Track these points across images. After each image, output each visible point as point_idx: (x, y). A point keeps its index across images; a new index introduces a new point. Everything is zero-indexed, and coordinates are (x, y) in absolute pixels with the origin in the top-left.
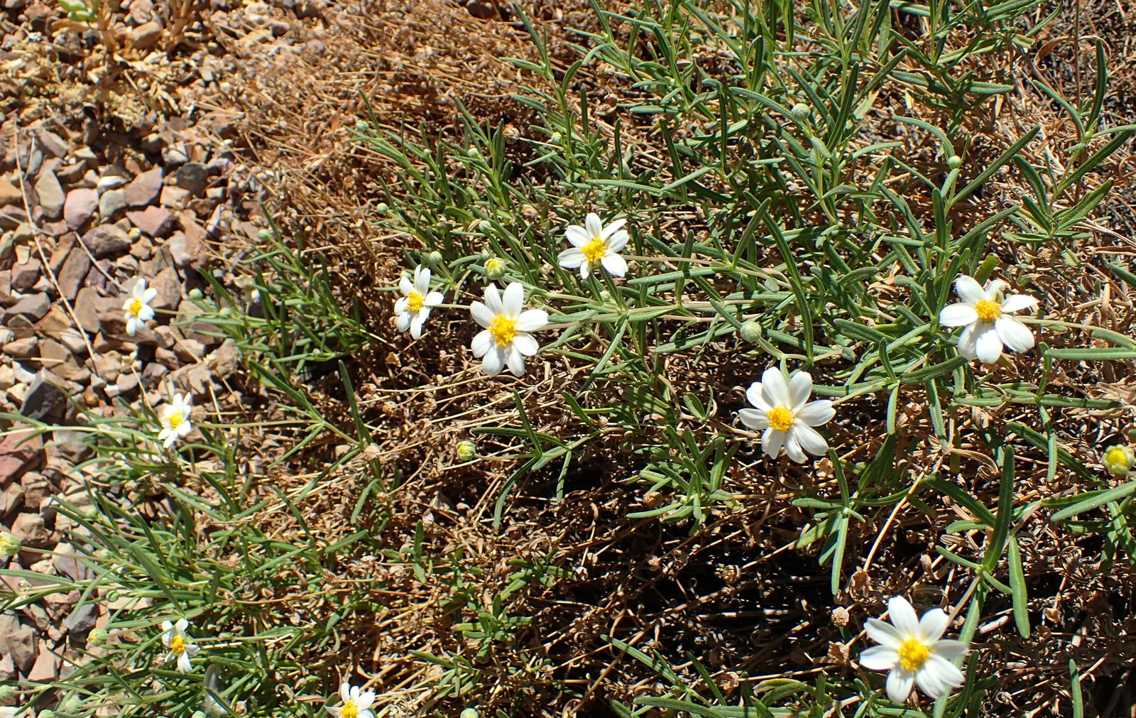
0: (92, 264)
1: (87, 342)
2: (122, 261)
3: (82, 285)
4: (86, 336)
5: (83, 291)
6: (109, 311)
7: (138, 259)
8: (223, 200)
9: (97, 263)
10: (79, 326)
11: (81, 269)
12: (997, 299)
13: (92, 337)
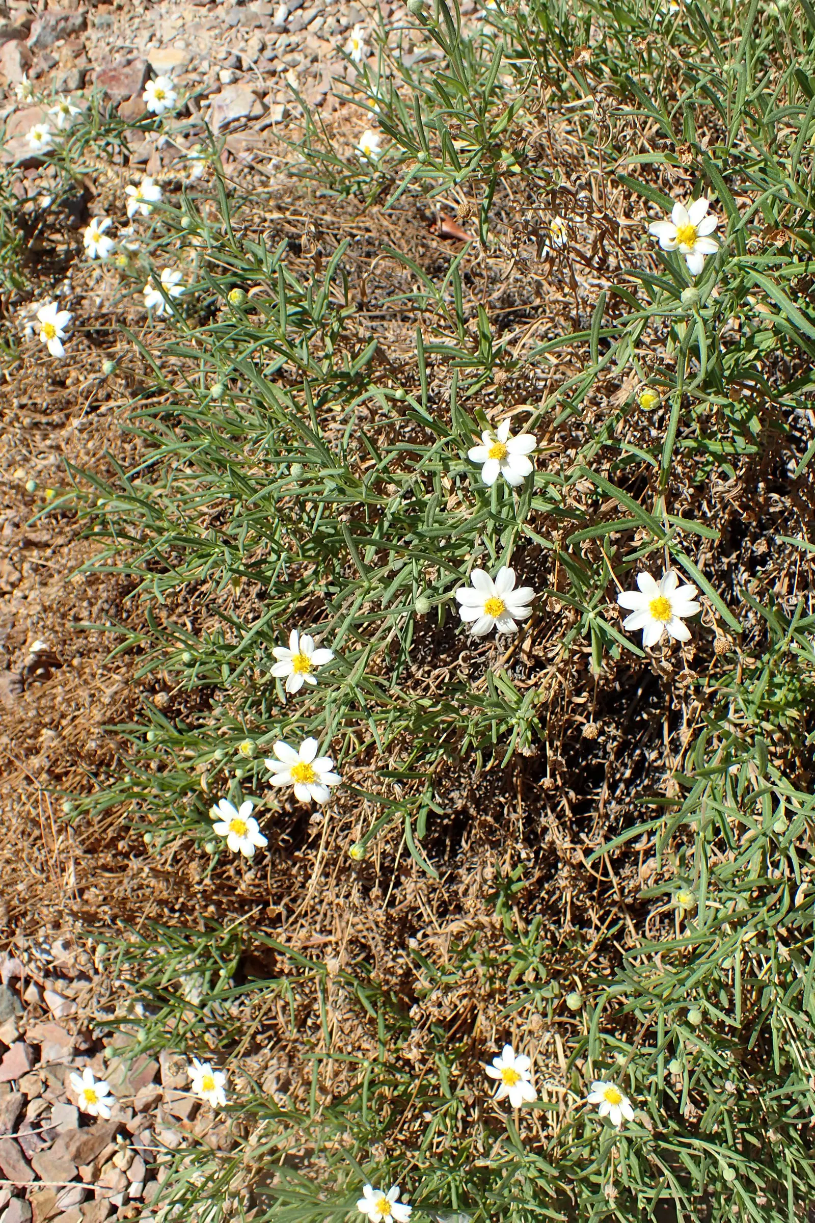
0: (16, 1139)
1: (80, 1186)
2: (31, 1112)
3: (28, 1162)
4: (74, 1184)
5: (34, 1163)
6: (67, 1147)
7: (39, 1096)
8: (41, 989)
9: (19, 1134)
10: (62, 1184)
11: (15, 1154)
12: (494, 441)
13: (78, 1179)
